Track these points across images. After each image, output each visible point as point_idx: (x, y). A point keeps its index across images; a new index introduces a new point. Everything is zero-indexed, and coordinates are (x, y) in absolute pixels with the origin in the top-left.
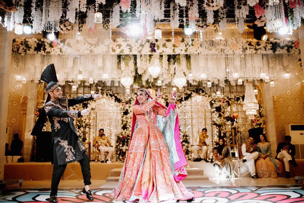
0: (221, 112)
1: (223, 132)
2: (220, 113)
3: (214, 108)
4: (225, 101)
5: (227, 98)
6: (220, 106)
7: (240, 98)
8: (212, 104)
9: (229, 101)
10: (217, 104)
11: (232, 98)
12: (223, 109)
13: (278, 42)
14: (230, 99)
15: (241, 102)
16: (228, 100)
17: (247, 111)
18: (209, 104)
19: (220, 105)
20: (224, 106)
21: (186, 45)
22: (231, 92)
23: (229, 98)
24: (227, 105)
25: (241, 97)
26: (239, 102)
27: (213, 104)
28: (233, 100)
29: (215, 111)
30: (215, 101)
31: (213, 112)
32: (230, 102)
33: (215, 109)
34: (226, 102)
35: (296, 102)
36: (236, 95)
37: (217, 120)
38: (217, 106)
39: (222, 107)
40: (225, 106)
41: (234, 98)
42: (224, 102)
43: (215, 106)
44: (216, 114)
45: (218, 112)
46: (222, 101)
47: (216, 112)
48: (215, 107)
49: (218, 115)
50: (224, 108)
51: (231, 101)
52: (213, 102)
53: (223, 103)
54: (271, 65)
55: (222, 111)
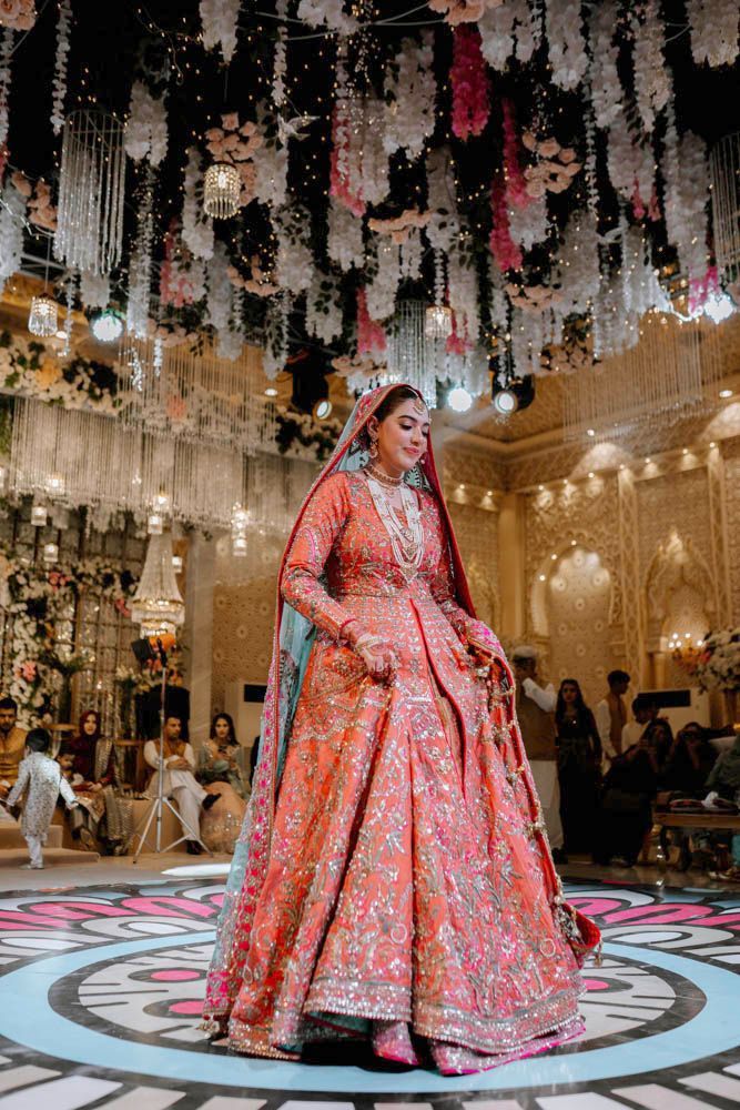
0: (44, 618)
1: (44, 691)
2: (41, 622)
3: (22, 602)
4: (62, 582)
5: (70, 573)
6: (45, 598)
7: (116, 576)
8: (14, 588)
9: (76, 581)
10: (35, 590)
11: (86, 572)
12: (53, 609)
14: (80, 577)
15: (114, 590)
16: (73, 578)
17: (143, 625)
18: (5, 586)
19: (44, 592)
20: (56, 598)
21: (13, 360)
22: (81, 553)
23: (80, 570)
24: (68, 598)
25: (118, 573)
26: (108, 592)
27: (21, 586)
28: (90, 582)
29: (22, 614)
30: (26, 576)
31: (16, 616)
32: (80, 587)
33: (23, 607)
34: (67, 584)
35: (261, 610)
36: (102, 565)
37: (26, 645)
38: (33, 597)
39: (49, 602)
40: (62, 600)
41: (93, 573)
42: (59, 585)
43: (26, 593)
44: (25, 625)
45: (34, 619)
46: (53, 582)
47: (27, 619)
48: (26, 597)
49: (32, 629)
50: (58, 605)
51: (85, 584)
52: (21, 580)
53: (56, 588)
55: (49, 616)
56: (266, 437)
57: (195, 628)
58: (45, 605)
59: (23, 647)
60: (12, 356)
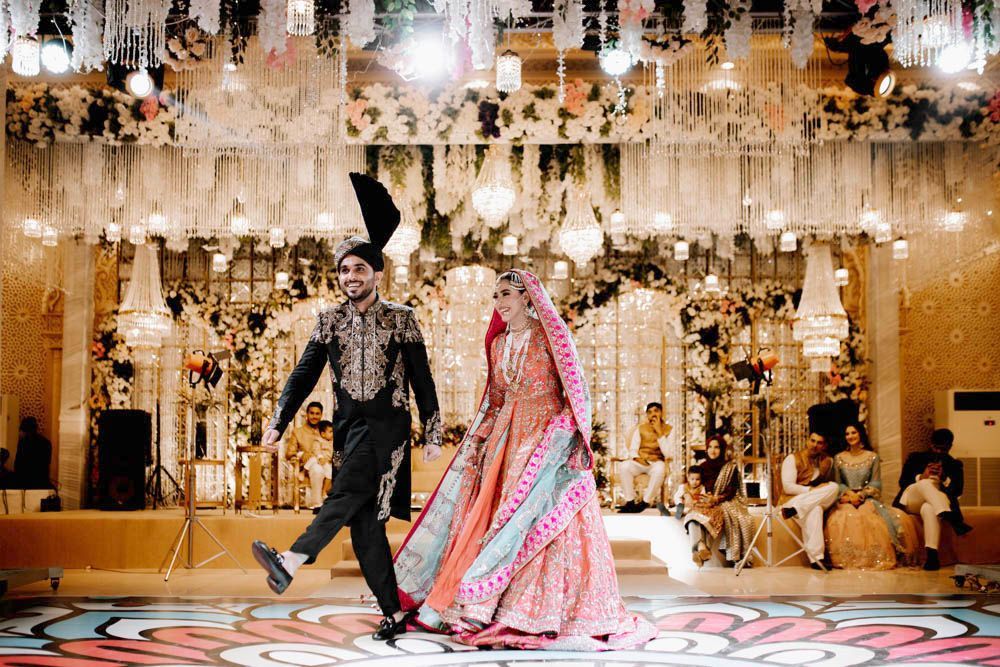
0: (716, 345)
1: (722, 413)
2: (714, 349)
3: (695, 332)
4: (732, 309)
5: (740, 299)
6: (717, 326)
7: (787, 297)
8: (686, 319)
9: (747, 307)
10: (706, 320)
11: (756, 296)
12: (725, 336)
13: (931, 100)
14: (750, 302)
15: (787, 311)
16: (743, 304)
17: (806, 343)
18: (678, 319)
19: (715, 321)
20: (727, 325)
21: (606, 111)
22: (755, 278)
23: (748, 297)
24: (739, 323)
25: (790, 293)
26: (780, 313)
27: (693, 317)
28: (761, 305)
29: (697, 344)
30: (698, 308)
31: (692, 346)
32: (751, 311)
33: (697, 337)
34: (737, 310)
35: (979, 311)
36: (771, 288)
37: (702, 372)
38: (704, 327)
39: (721, 330)
40: (734, 326)
41: (763, 296)
42: (729, 313)
43: (697, 324)
44: (700, 353)
45: (707, 347)
46: (723, 310)
47: (700, 348)
48: (698, 328)
49: (706, 357)
50: (730, 331)
51: (755, 308)
52: (692, 312)
53: (726, 315)
54: (902, 183)
55: (722, 344)
56: (891, 126)
57: (878, 340)
58: (718, 333)
59: (700, 374)
60: (604, 107)
